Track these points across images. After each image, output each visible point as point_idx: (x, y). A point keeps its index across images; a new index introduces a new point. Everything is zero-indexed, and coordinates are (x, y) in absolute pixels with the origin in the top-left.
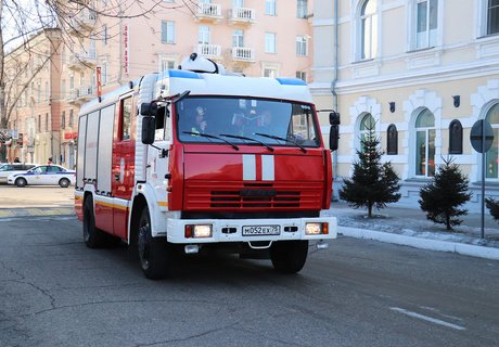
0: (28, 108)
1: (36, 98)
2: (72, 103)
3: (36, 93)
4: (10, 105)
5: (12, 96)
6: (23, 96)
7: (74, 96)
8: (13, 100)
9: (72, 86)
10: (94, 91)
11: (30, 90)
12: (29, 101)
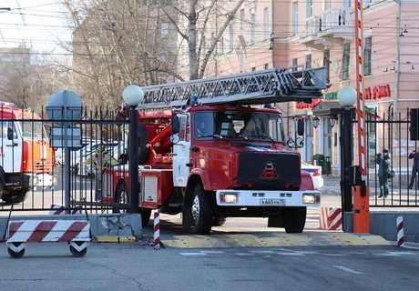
0: (234, 56)
1: (247, 38)
2: (309, 44)
3: (247, 28)
4: (204, 51)
5: (208, 36)
6: (226, 35)
7: (313, 30)
8: (209, 43)
9: (310, 13)
10: (350, 19)
11: (237, 24)
12: (236, 42)
